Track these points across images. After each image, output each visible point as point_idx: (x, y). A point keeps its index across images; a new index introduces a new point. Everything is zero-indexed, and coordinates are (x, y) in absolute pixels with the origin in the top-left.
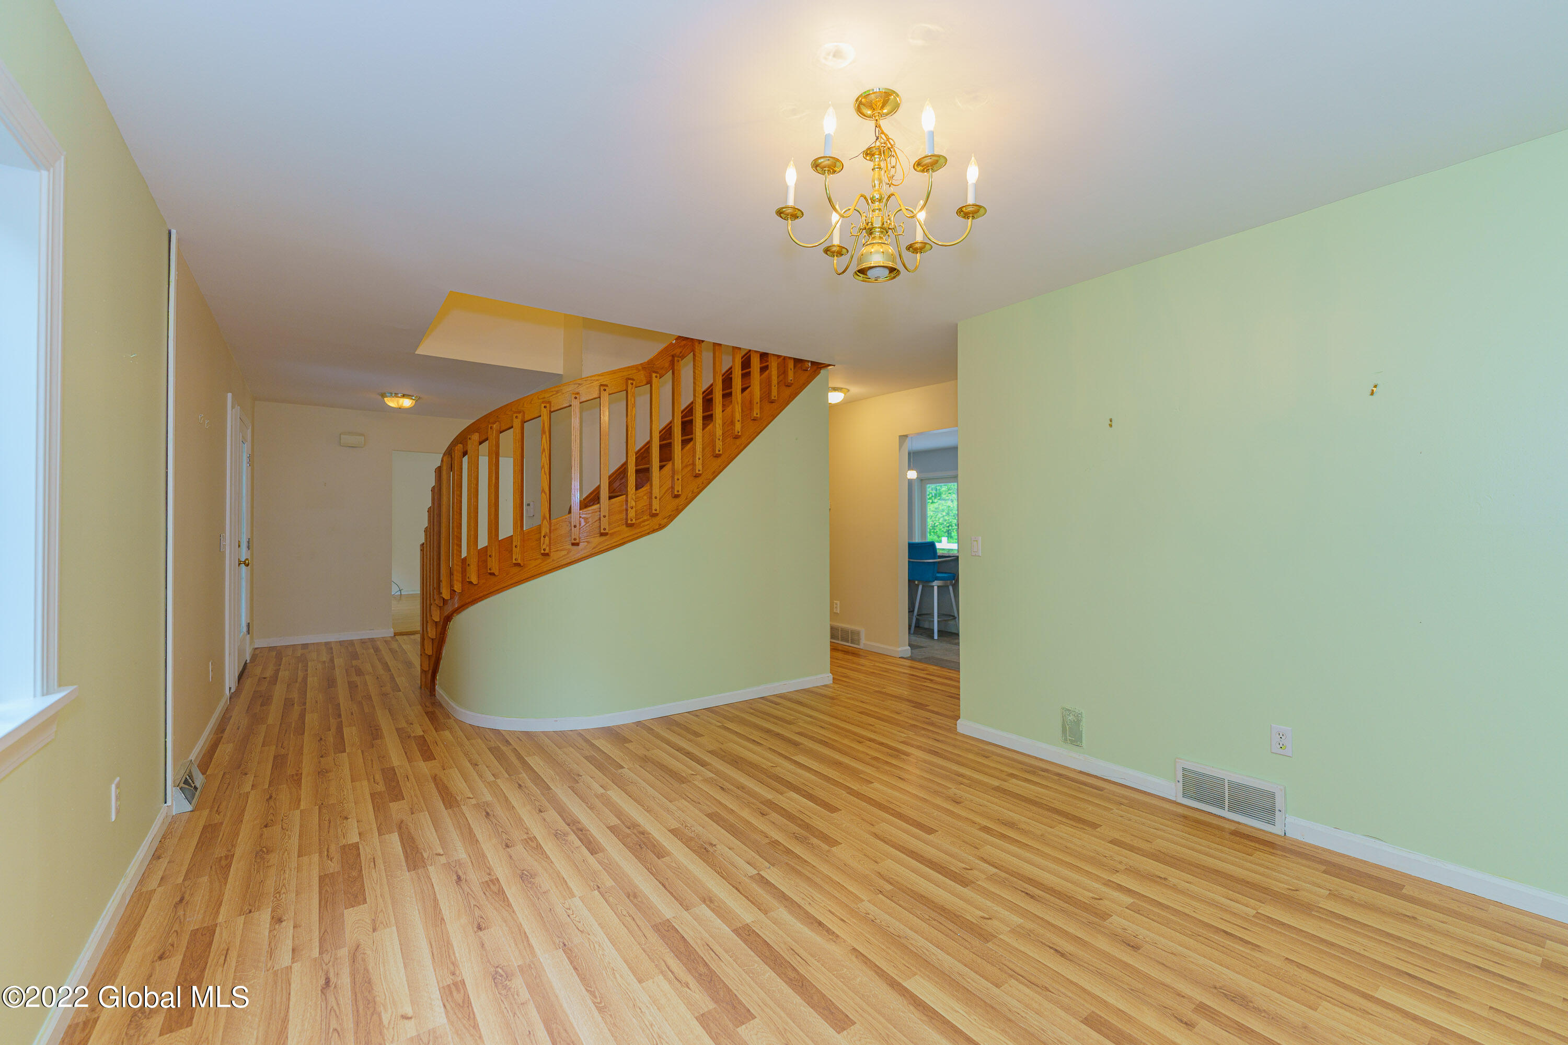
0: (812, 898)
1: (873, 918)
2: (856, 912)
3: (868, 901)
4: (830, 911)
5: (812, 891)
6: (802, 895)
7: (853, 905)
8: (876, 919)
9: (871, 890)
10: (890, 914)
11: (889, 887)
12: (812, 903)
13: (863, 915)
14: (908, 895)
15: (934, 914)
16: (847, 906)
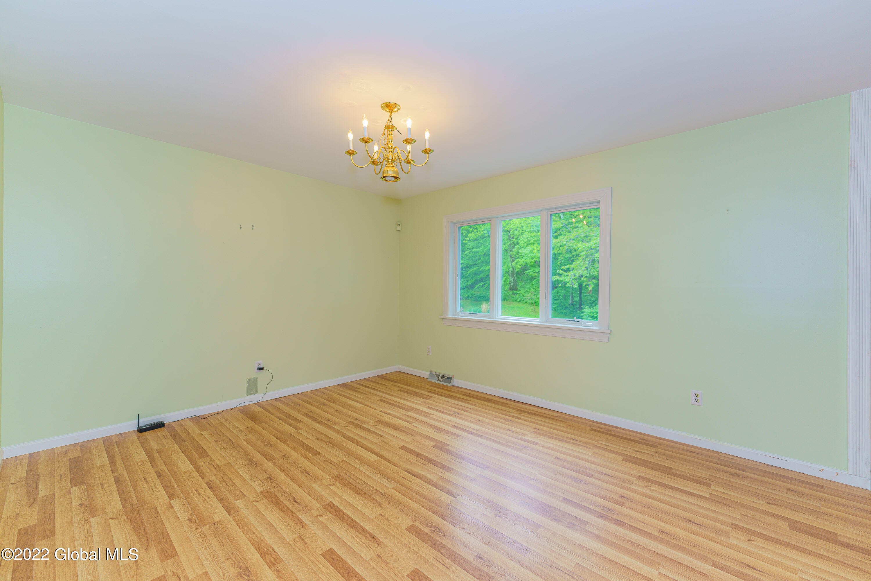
0: (420, 487)
1: (388, 480)
2: (397, 482)
3: (390, 488)
4: (410, 481)
5: (420, 490)
6: (426, 488)
7: (398, 485)
8: (387, 480)
9: (388, 495)
10: (379, 482)
11: (377, 498)
12: (420, 485)
13: (393, 481)
14: (366, 494)
15: (357, 485)
16: (401, 485)
